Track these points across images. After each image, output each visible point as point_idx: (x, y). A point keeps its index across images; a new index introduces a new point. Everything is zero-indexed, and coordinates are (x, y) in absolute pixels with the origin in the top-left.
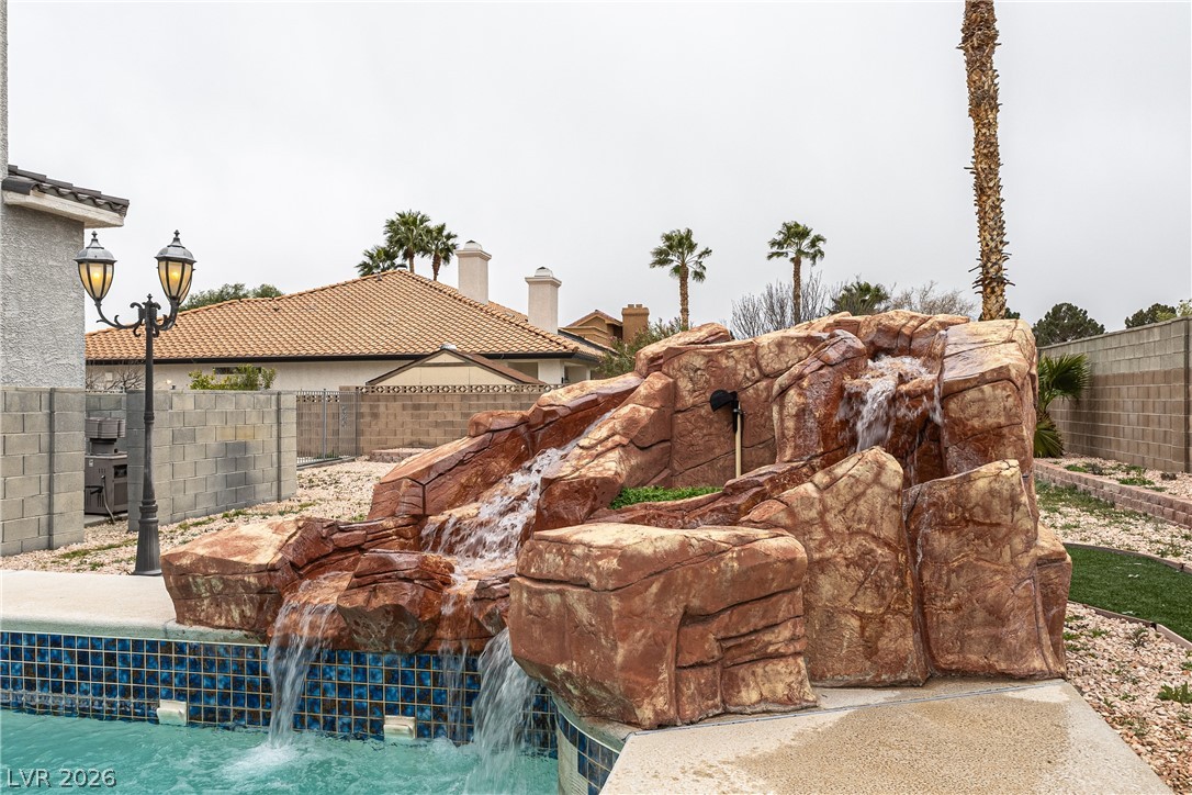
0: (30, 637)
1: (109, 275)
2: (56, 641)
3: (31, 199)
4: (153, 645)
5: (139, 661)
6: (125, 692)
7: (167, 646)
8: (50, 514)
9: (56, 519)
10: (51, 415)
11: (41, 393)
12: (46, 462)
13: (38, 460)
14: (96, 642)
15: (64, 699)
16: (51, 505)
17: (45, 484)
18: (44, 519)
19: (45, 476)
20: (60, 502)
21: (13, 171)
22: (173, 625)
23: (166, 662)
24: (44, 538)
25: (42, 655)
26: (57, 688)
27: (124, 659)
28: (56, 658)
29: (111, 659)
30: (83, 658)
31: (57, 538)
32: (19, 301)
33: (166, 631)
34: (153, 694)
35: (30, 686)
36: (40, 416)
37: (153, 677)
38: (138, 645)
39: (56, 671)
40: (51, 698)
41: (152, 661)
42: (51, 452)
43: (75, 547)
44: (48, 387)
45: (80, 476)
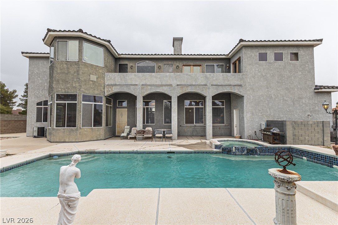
0: (314, 153)
1: (328, 107)
2: (318, 154)
3: (320, 90)
4: (332, 158)
5: (330, 159)
6: (328, 163)
7: (334, 158)
8: (323, 140)
9: (325, 141)
10: (323, 125)
11: (321, 121)
12: (322, 132)
13: (321, 132)
14: (323, 156)
15: (319, 162)
16: (323, 139)
17: (322, 136)
18: (322, 141)
19: (322, 134)
20: (325, 139)
21: (316, 86)
22: (335, 155)
23: (334, 160)
24: (322, 144)
25: (316, 156)
26: (318, 160)
27: (328, 159)
28: (318, 156)
29: (326, 158)
30: (322, 157)
31: (325, 144)
32: (318, 106)
33: (334, 156)
34: (333, 164)
35: (314, 159)
36: (321, 125)
37: (332, 162)
38: (330, 157)
39: (318, 158)
40: (317, 161)
41: (332, 160)
42: (323, 131)
43: (329, 146)
44: (322, 121)
45: (329, 135)
